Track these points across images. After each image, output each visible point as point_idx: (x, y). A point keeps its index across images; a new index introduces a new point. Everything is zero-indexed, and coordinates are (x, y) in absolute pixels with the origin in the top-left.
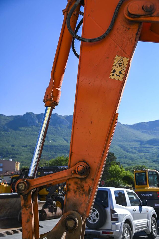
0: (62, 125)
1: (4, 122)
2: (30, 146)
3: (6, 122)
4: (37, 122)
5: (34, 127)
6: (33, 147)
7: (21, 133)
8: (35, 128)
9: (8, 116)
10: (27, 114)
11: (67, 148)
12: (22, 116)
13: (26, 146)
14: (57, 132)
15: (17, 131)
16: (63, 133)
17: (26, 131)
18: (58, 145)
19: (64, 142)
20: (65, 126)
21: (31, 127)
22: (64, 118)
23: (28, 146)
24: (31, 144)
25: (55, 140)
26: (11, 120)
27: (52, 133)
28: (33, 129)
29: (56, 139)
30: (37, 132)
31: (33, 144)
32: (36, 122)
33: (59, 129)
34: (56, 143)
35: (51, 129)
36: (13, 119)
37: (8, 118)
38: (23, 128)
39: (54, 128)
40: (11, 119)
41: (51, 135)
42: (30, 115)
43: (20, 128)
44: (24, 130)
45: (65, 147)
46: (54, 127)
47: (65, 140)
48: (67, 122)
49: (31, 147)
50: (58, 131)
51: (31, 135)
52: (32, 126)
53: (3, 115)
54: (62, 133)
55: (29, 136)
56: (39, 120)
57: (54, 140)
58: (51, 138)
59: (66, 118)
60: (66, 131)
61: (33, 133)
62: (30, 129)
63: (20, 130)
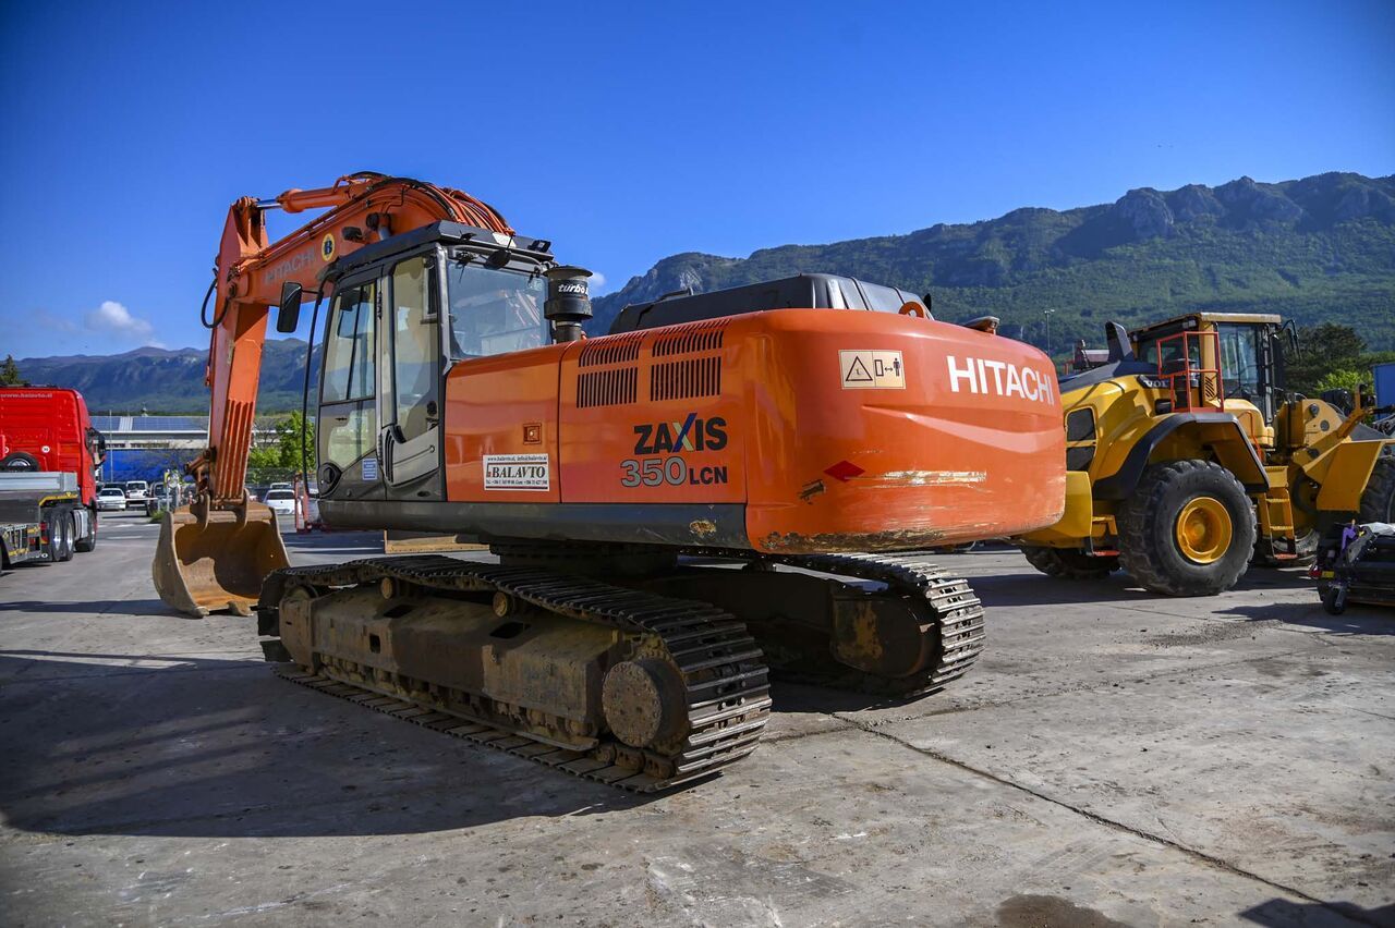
0: (1270, 221)
1: (1050, 234)
2: (1147, 310)
3: (1059, 235)
4: (1170, 221)
5: (1157, 240)
6: (1156, 312)
7: (1111, 266)
8: (1163, 245)
9: (1063, 213)
10: (1133, 196)
11: (1292, 306)
12: (1112, 205)
13: (1133, 312)
14: (1250, 250)
15: (1097, 262)
16: (1277, 250)
17: (1131, 257)
18: (1254, 298)
19: (1279, 284)
20: (1284, 225)
21: (1147, 241)
22: (1280, 195)
23: (1139, 312)
24: (1150, 303)
25: (1244, 280)
26: (1075, 225)
27: (1232, 257)
28: (1156, 247)
29: (1247, 278)
30: (1171, 257)
31: (1158, 300)
32: (1166, 221)
33: (1261, 236)
34: (1248, 291)
35: (1228, 239)
36: (1081, 222)
37: (1064, 221)
38: (1118, 250)
39: (1237, 235)
40: (1076, 221)
41: (1227, 264)
42: (1144, 197)
43: (1108, 251)
44: (1121, 258)
45: (1283, 304)
46: (1236, 232)
47: (1286, 276)
48: (1295, 205)
49: (1151, 313)
50: (1254, 247)
51: (1149, 268)
52: (1152, 237)
53: (1046, 210)
54: (1273, 253)
55: (1141, 275)
56: (1176, 212)
57: (1238, 283)
58: (1228, 273)
59: (1286, 193)
60: (1287, 242)
61: (1157, 261)
62: (1144, 249)
63: (1109, 258)
